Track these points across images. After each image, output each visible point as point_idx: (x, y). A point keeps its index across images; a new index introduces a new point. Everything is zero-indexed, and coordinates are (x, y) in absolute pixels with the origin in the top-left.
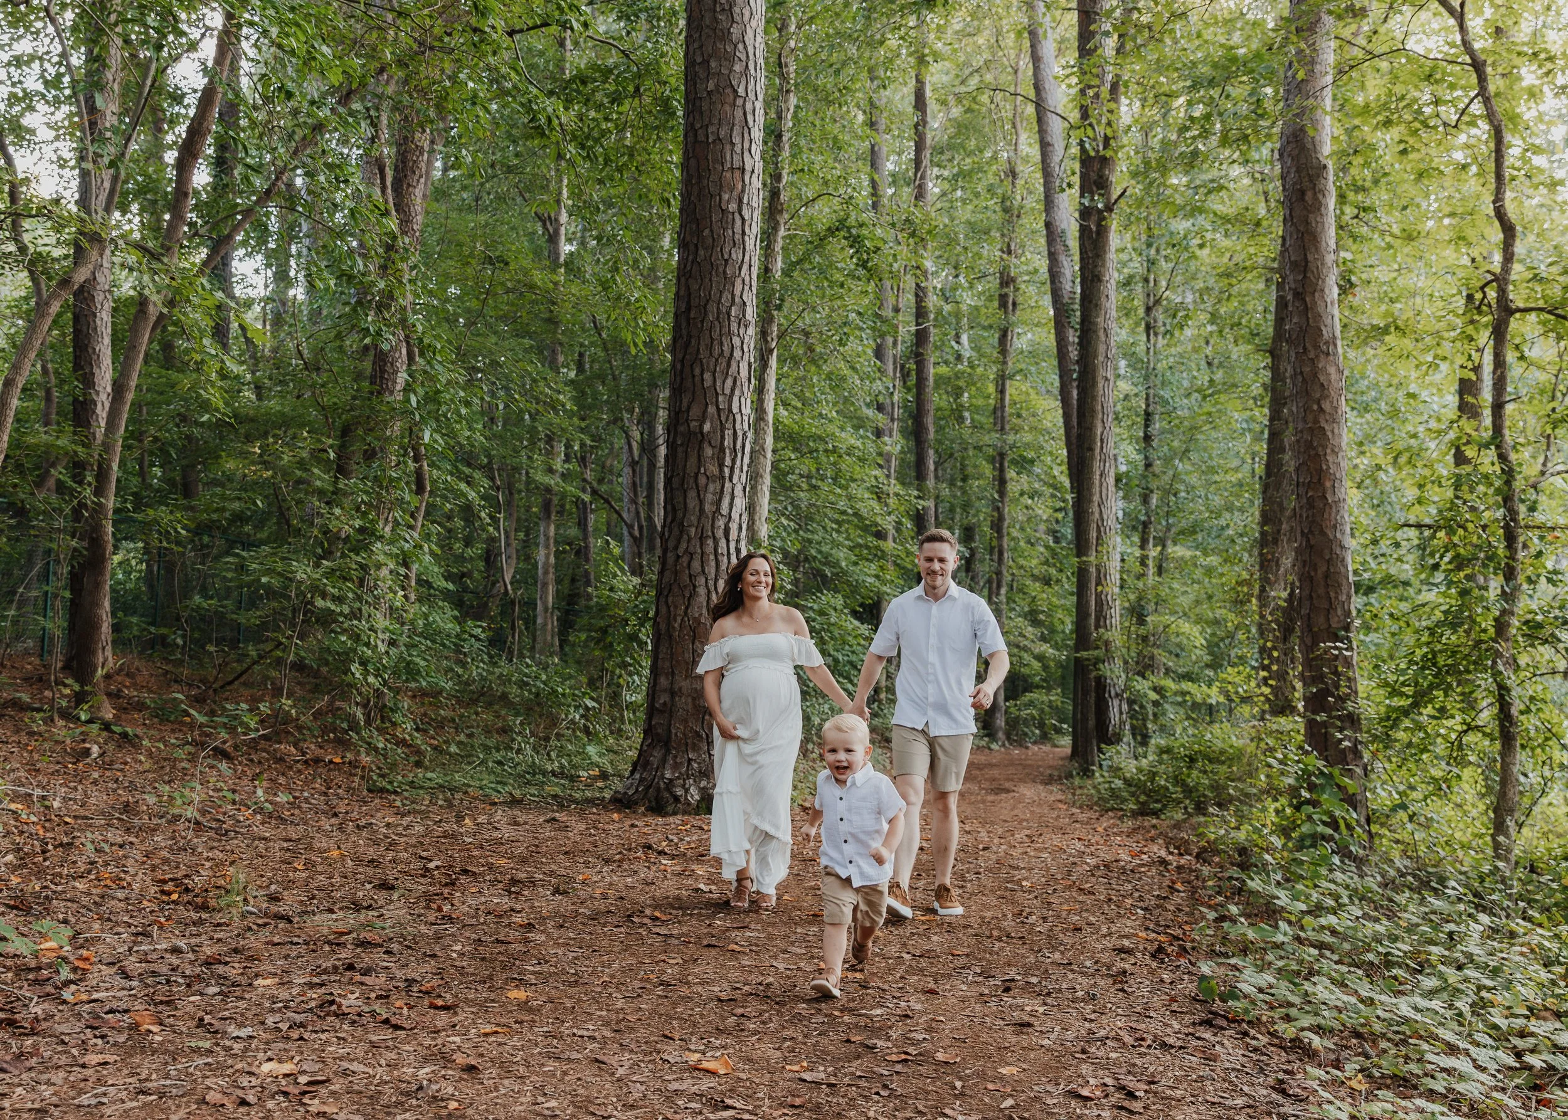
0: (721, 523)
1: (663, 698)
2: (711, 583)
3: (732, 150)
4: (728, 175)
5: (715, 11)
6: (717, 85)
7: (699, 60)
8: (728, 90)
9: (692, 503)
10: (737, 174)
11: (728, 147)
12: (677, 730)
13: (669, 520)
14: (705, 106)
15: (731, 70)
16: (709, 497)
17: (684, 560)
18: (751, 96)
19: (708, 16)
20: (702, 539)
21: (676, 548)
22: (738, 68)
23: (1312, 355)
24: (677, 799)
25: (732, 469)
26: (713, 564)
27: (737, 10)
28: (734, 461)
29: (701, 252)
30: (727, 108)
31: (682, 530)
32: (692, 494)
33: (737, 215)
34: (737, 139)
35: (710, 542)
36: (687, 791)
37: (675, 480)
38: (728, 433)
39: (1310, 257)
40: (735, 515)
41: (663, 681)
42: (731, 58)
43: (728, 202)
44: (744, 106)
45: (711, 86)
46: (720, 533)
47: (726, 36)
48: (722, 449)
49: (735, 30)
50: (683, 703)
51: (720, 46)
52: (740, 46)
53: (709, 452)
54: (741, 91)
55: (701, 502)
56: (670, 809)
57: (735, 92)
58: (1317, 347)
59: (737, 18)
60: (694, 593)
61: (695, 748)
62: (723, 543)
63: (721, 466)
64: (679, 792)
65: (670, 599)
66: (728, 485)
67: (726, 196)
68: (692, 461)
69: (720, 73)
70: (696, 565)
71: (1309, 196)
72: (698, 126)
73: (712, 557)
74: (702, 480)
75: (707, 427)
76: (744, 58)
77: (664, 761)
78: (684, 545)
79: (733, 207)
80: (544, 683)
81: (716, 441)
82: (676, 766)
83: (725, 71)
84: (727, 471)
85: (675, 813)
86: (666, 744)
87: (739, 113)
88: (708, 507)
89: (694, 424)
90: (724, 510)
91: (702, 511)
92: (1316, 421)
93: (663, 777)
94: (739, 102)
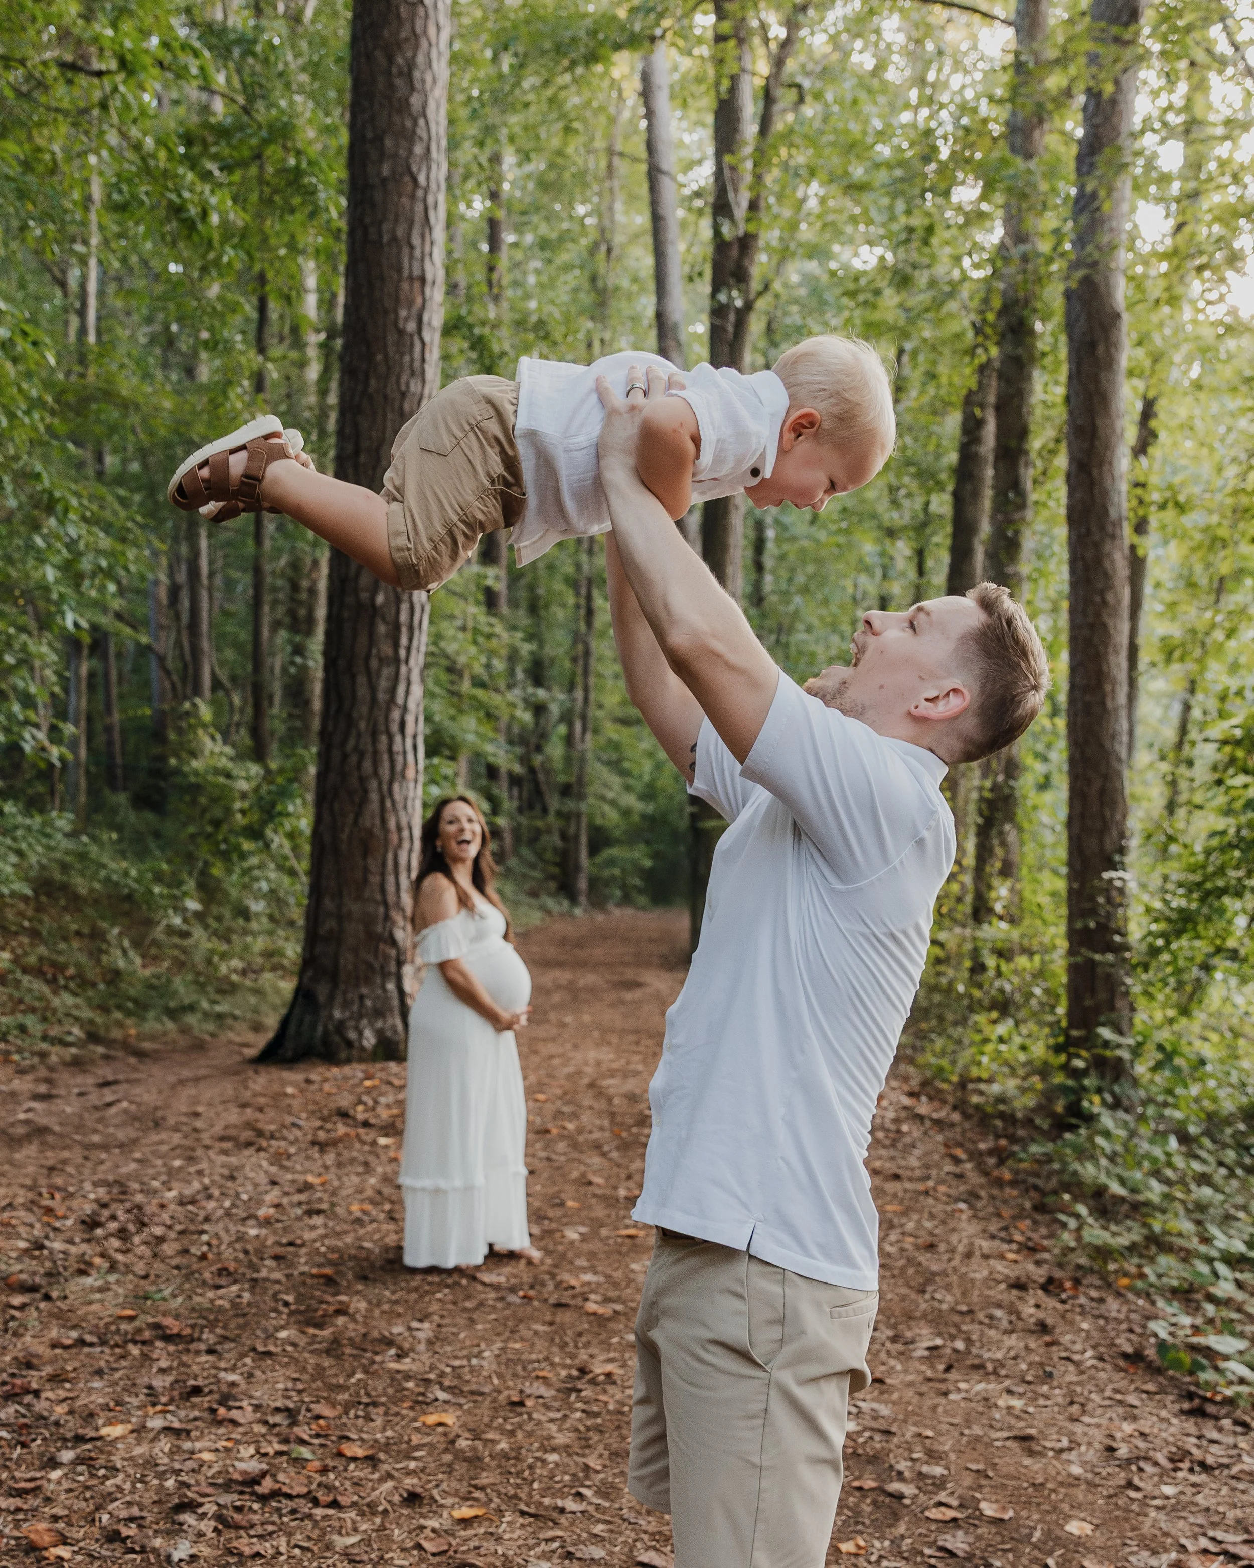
0: (396, 715)
1: (330, 924)
2: (385, 787)
3: (411, 257)
4: (405, 286)
5: (389, 73)
6: (393, 171)
7: (369, 135)
8: (407, 178)
9: (362, 691)
10: (417, 285)
11: (406, 251)
12: (346, 960)
13: (333, 709)
14: (378, 196)
15: (410, 152)
16: (383, 684)
17: (353, 759)
18: (433, 185)
19: (381, 82)
20: (374, 735)
21: (344, 742)
22: (418, 149)
23: (1097, 537)
24: (349, 1044)
25: (409, 649)
26: (386, 764)
27: (417, 74)
28: (411, 639)
29: (373, 382)
30: (405, 200)
31: (351, 723)
32: (362, 680)
33: (417, 340)
34: (416, 241)
35: (384, 738)
36: (360, 1034)
37: (342, 663)
38: (405, 607)
39: (1099, 422)
40: (412, 705)
41: (328, 904)
42: (411, 137)
43: (406, 319)
44: (425, 200)
45: (386, 170)
46: (395, 727)
47: (404, 106)
48: (397, 627)
49: (415, 101)
50: (354, 930)
51: (397, 119)
52: (421, 122)
53: (382, 629)
54: (422, 179)
55: (373, 690)
56: (343, 1055)
57: (415, 180)
58: (1102, 528)
59: (418, 85)
60: (364, 799)
61: (368, 981)
62: (398, 738)
63: (396, 645)
64: (352, 1035)
65: (336, 806)
66: (403, 669)
67: (403, 313)
68: (363, 640)
69: (395, 155)
70: (367, 765)
71: (1100, 349)
72: (368, 220)
73: (386, 756)
74: (374, 663)
75: (380, 599)
76: (425, 136)
77: (331, 998)
78: (351, 743)
79: (411, 326)
80: (136, 880)
81: (390, 616)
82: (346, 1005)
83: (402, 152)
84: (402, 653)
85: (348, 1061)
86: (333, 976)
87: (419, 208)
88: (382, 697)
89: (364, 595)
90: (400, 699)
91: (374, 700)
92: (1098, 615)
93: (330, 1017)
94: (420, 193)
